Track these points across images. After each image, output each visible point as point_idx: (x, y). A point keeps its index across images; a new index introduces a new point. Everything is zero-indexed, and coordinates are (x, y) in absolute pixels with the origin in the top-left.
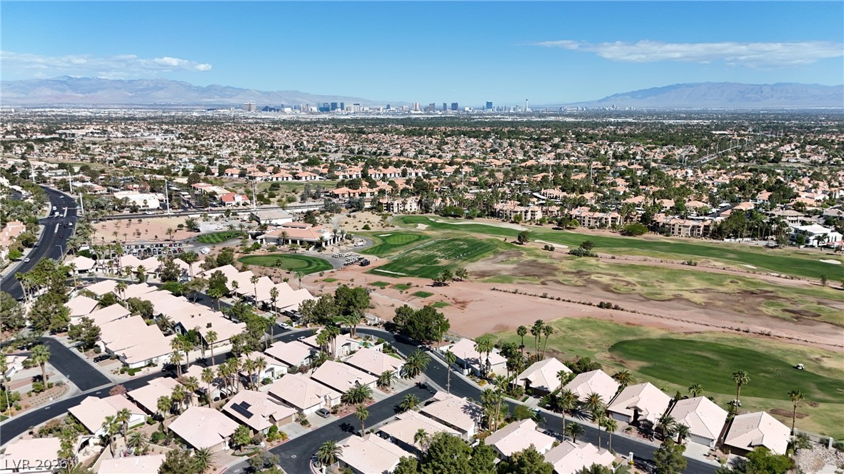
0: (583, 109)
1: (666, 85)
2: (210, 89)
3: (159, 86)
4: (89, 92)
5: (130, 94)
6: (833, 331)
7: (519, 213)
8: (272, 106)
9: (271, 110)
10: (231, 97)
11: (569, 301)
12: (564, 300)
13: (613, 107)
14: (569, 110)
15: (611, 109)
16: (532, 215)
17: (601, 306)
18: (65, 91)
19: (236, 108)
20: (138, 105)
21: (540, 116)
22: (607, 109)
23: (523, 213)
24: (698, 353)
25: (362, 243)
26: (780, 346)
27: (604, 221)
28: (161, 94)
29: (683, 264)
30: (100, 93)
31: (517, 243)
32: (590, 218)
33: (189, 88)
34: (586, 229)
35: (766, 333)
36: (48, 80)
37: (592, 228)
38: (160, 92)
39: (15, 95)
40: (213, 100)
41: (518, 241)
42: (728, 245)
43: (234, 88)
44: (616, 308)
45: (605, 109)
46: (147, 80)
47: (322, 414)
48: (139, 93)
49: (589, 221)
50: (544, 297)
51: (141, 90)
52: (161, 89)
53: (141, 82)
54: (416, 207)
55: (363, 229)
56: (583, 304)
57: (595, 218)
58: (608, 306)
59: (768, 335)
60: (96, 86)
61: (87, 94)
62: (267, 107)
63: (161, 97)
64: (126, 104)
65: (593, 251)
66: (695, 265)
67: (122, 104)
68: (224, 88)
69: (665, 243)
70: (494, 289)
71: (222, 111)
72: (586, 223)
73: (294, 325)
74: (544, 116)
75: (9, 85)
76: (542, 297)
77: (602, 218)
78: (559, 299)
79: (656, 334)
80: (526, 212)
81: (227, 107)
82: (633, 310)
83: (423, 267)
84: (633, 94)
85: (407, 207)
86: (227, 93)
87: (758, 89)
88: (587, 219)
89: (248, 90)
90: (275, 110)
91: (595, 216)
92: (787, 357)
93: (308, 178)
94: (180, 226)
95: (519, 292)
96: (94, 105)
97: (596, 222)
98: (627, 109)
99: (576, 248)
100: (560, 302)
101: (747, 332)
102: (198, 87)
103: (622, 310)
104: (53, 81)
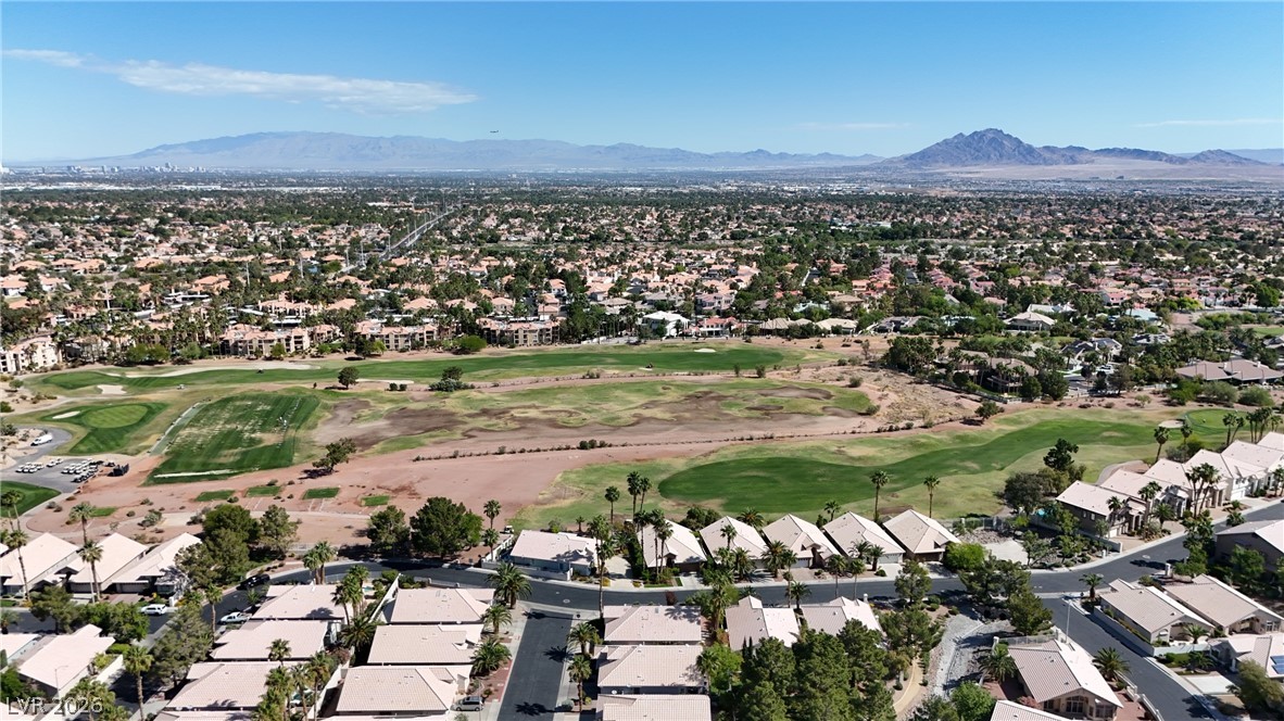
0: (113, 170)
1: (244, 134)
6: (807, 421)
7: (275, 342)
11: (538, 450)
12: (531, 451)
13: (167, 166)
14: (88, 171)
15: (165, 169)
16: (296, 342)
17: (583, 446)
21: (43, 181)
22: (157, 169)
23: (284, 342)
24: (744, 474)
25: (48, 437)
26: (802, 445)
27: (417, 338)
29: (584, 378)
31: (340, 388)
32: (396, 336)
34: (395, 353)
35: (769, 435)
37: (403, 351)
41: (341, 385)
42: (590, 348)
44: (602, 445)
45: (153, 170)
47: (474, 707)
49: (397, 341)
50: (501, 452)
54: (55, 357)
56: (559, 449)
57: (405, 336)
58: (592, 445)
59: (771, 438)
65: (464, 380)
66: (598, 377)
69: (519, 356)
70: (418, 459)
72: (392, 344)
74: (52, 181)
76: (496, 454)
77: (414, 335)
78: (522, 451)
79: (680, 465)
80: (288, 339)
82: (623, 442)
83: (244, 453)
84: (194, 146)
85: (38, 358)
87: (375, 143)
88: (392, 339)
91: (404, 333)
92: (814, 456)
95: (461, 454)
97: (407, 341)
98: (192, 170)
99: (437, 381)
100: (526, 454)
101: (751, 439)
103: (610, 446)
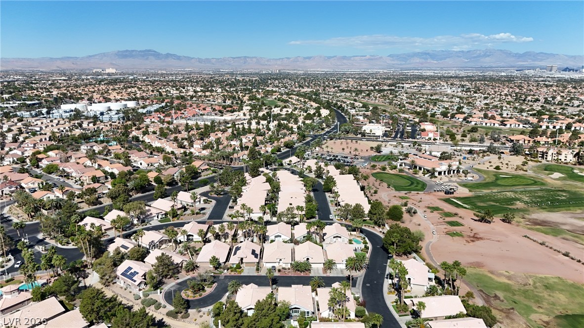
2: (527, 55)
3: (487, 54)
4: (441, 60)
5: (466, 60)
8: (572, 68)
9: (570, 70)
10: (541, 60)
18: (427, 59)
19: (541, 69)
20: (469, 67)
25: (472, 178)
28: (488, 59)
30: (447, 60)
33: (509, 54)
36: (419, 53)
38: (487, 58)
39: (399, 63)
40: (526, 63)
43: (545, 54)
46: (480, 50)
48: (472, 59)
50: (566, 255)
51: (475, 57)
52: (488, 56)
53: (475, 52)
55: (494, 168)
60: (448, 55)
61: (439, 61)
62: (567, 68)
63: (487, 62)
64: (462, 67)
67: (458, 67)
68: (537, 54)
70: (525, 236)
71: (527, 71)
73: (337, 218)
75: (397, 56)
76: (564, 255)
78: (579, 261)
81: (534, 68)
83: (494, 205)
86: (539, 58)
89: (557, 54)
90: (573, 71)
93: (512, 126)
94: (372, 148)
95: (546, 245)
96: (441, 68)
100: (580, 264)
102: (516, 54)
104: (421, 53)
